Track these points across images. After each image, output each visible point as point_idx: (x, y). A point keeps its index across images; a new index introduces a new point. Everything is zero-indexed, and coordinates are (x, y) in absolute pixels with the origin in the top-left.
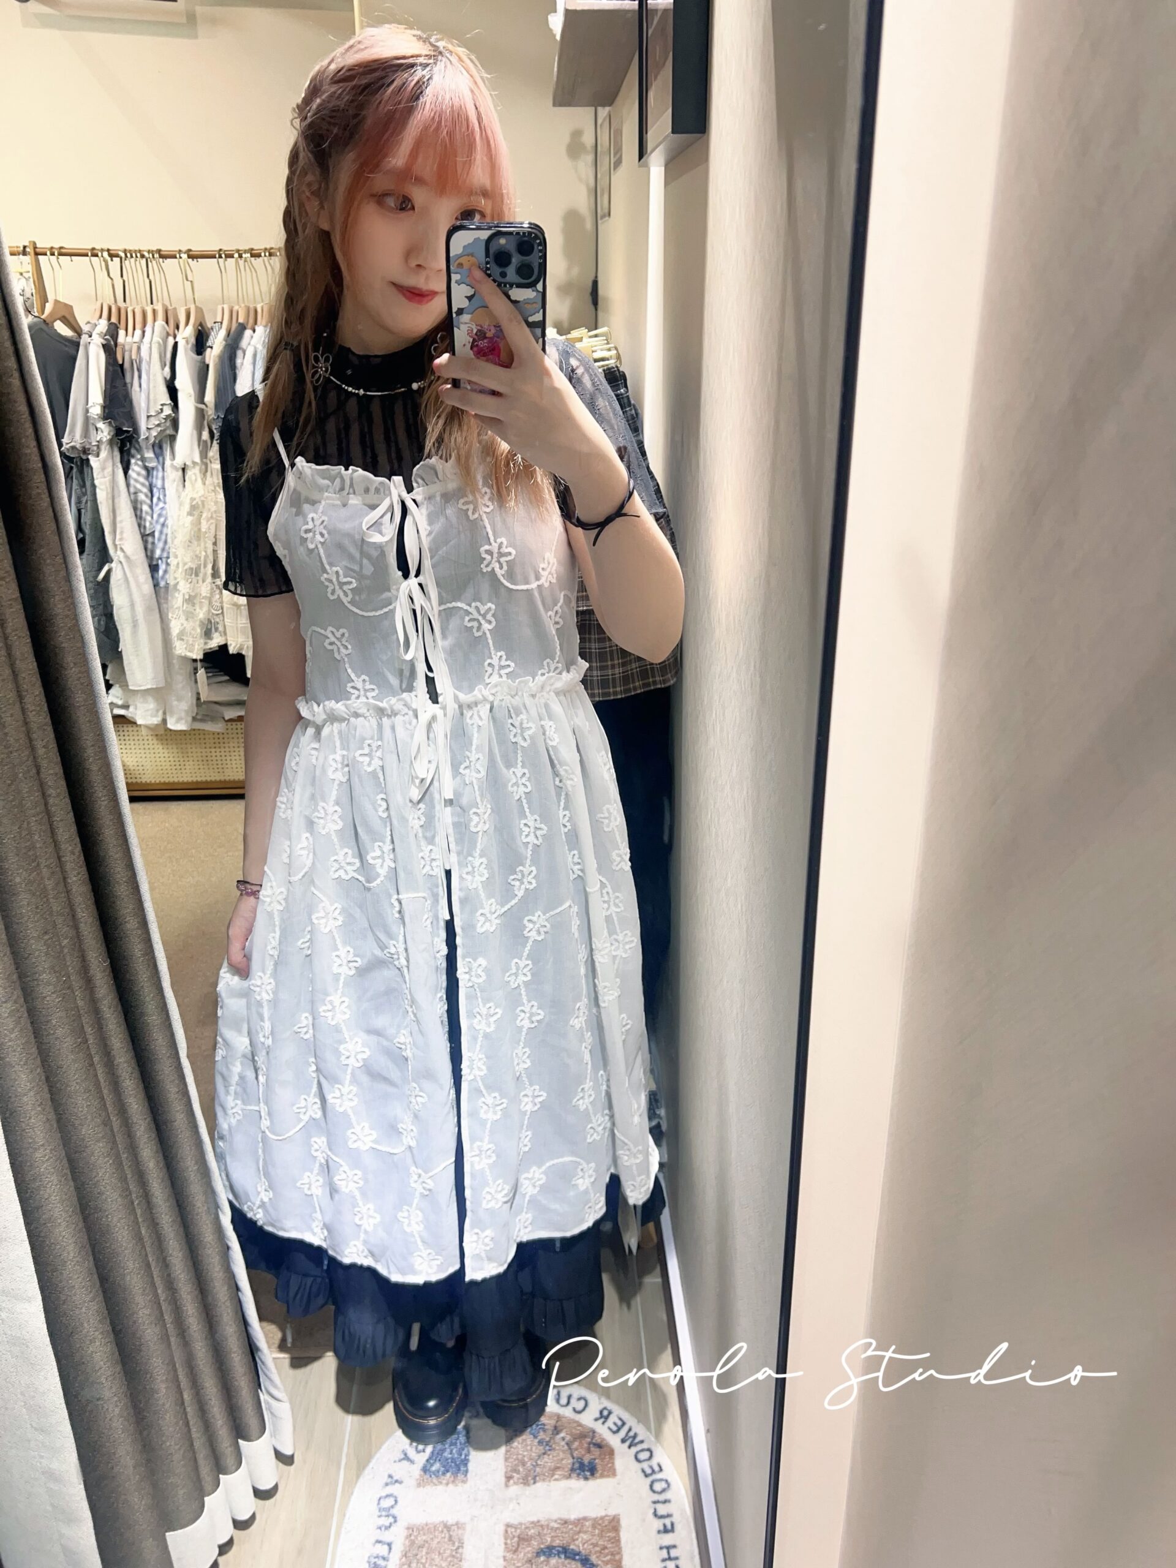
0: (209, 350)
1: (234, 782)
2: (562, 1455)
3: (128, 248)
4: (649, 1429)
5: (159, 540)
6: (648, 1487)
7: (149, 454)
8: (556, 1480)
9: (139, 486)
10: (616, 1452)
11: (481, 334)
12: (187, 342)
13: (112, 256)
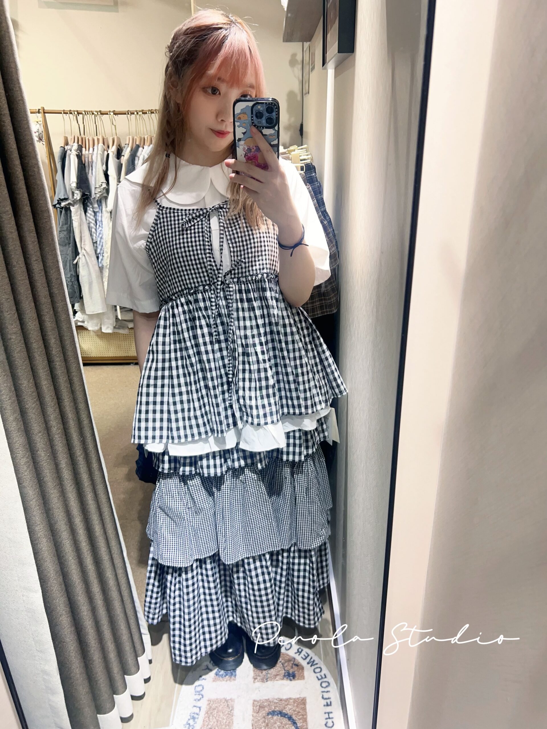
0: (122, 157)
1: (133, 357)
2: (279, 669)
3: (86, 110)
4: (320, 658)
5: (99, 245)
6: (319, 685)
7: (96, 205)
8: (277, 680)
9: (91, 220)
10: (305, 668)
11: (249, 150)
12: (113, 154)
13: (79, 113)
